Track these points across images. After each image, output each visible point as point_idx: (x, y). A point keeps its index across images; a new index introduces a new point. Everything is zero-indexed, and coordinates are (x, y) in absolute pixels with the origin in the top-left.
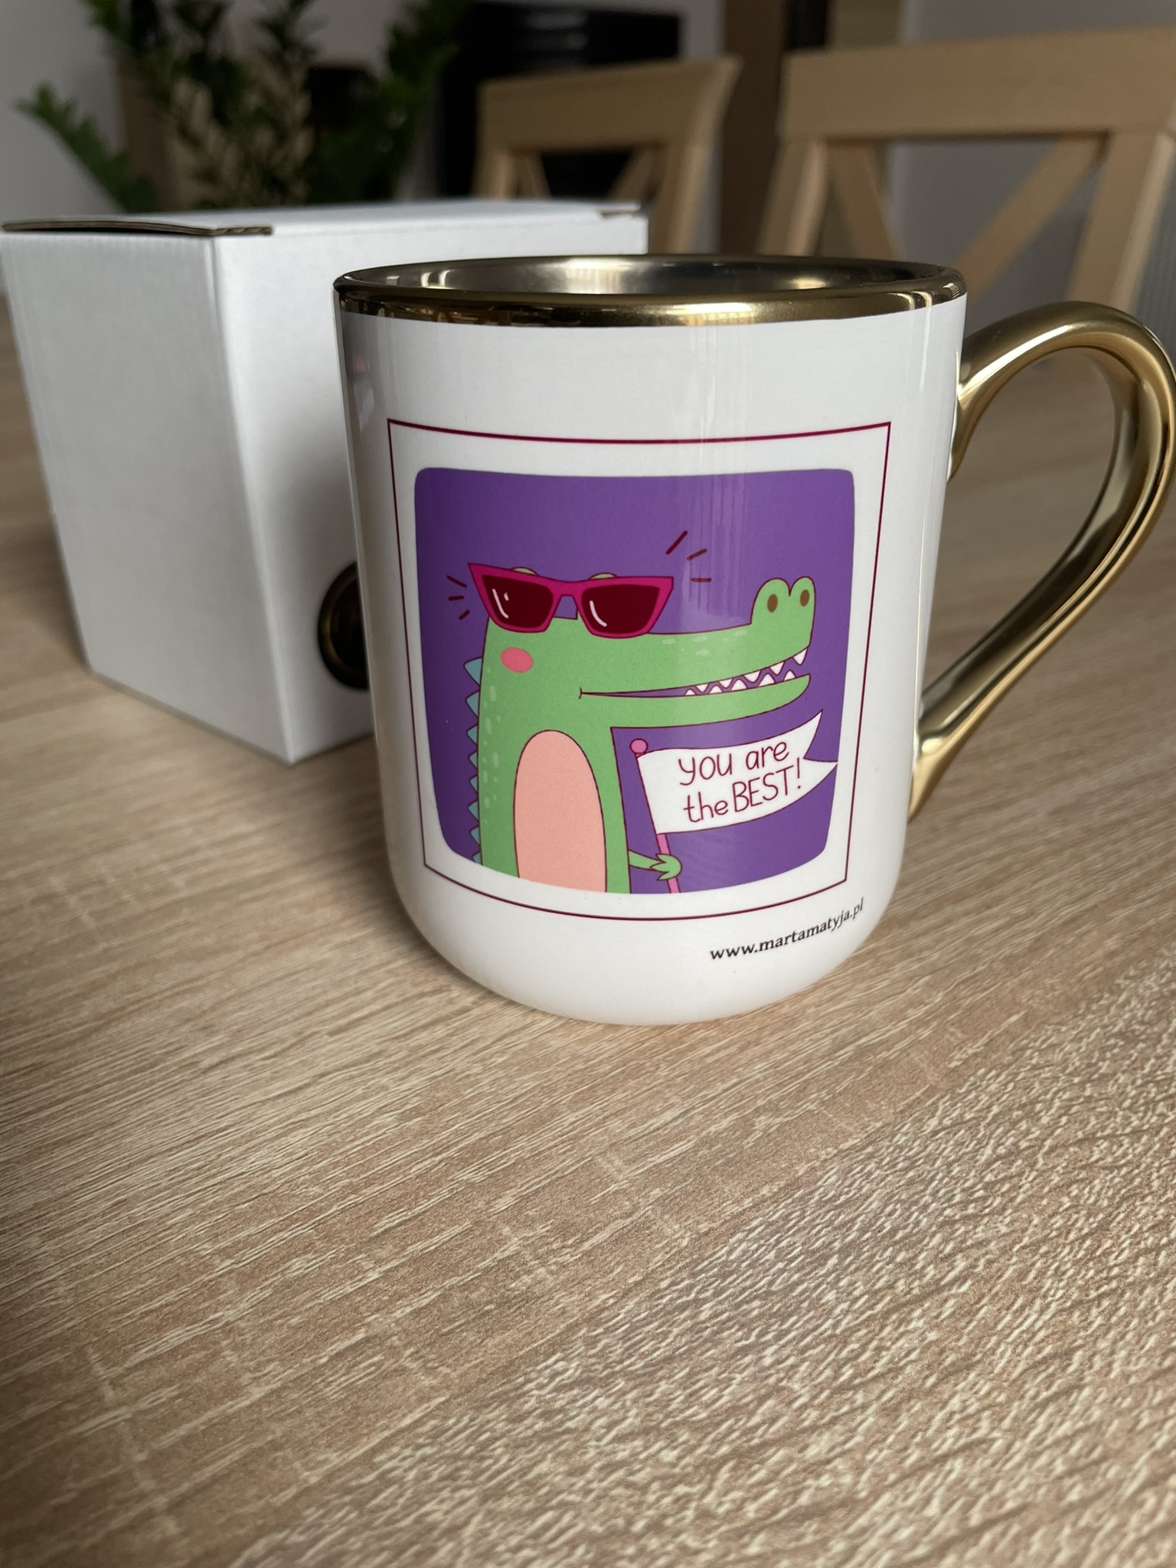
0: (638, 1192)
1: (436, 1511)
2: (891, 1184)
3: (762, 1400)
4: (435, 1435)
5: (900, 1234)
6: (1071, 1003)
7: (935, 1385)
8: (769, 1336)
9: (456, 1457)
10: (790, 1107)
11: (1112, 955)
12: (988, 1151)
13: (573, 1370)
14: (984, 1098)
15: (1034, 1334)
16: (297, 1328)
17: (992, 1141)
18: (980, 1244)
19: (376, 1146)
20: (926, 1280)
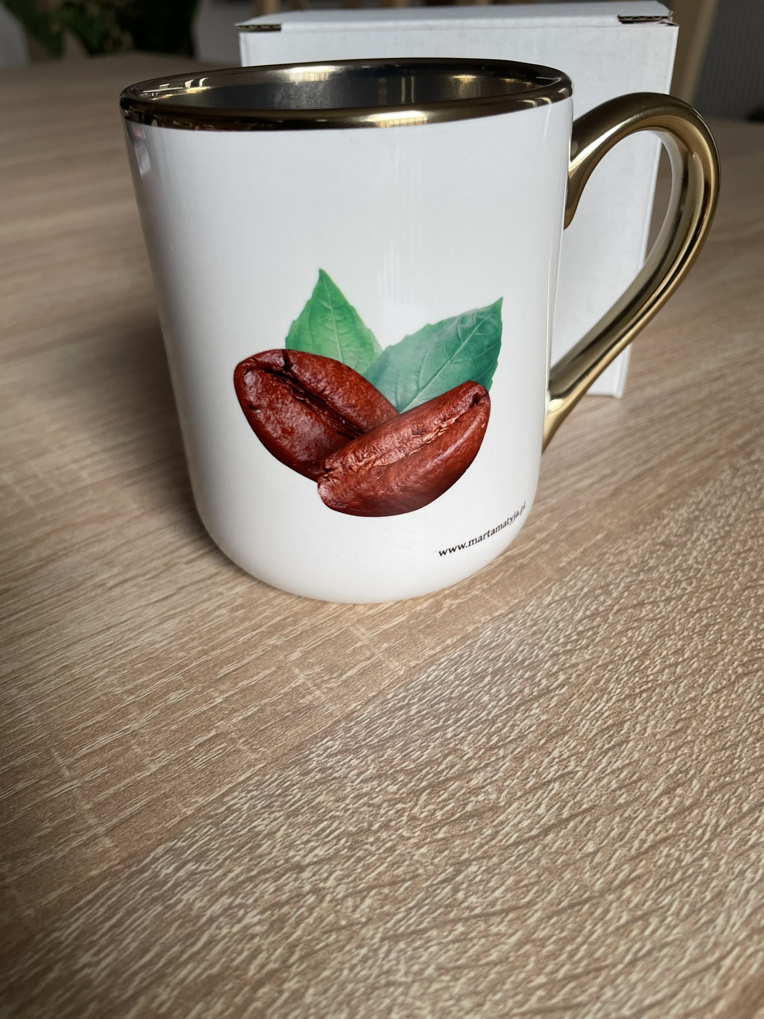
0: (374, 646)
1: (261, 825)
2: (522, 634)
3: (445, 756)
4: (258, 785)
5: (527, 662)
6: (634, 526)
7: (545, 744)
8: (450, 722)
9: (271, 796)
10: (464, 594)
11: (661, 496)
12: (580, 614)
13: (337, 745)
14: (580, 584)
15: (603, 714)
16: (175, 731)
17: (583, 608)
18: (574, 666)
19: (218, 627)
20: (541, 687)
